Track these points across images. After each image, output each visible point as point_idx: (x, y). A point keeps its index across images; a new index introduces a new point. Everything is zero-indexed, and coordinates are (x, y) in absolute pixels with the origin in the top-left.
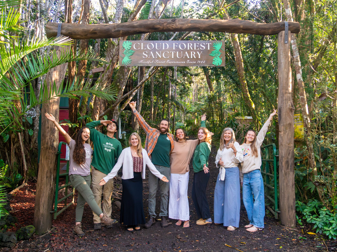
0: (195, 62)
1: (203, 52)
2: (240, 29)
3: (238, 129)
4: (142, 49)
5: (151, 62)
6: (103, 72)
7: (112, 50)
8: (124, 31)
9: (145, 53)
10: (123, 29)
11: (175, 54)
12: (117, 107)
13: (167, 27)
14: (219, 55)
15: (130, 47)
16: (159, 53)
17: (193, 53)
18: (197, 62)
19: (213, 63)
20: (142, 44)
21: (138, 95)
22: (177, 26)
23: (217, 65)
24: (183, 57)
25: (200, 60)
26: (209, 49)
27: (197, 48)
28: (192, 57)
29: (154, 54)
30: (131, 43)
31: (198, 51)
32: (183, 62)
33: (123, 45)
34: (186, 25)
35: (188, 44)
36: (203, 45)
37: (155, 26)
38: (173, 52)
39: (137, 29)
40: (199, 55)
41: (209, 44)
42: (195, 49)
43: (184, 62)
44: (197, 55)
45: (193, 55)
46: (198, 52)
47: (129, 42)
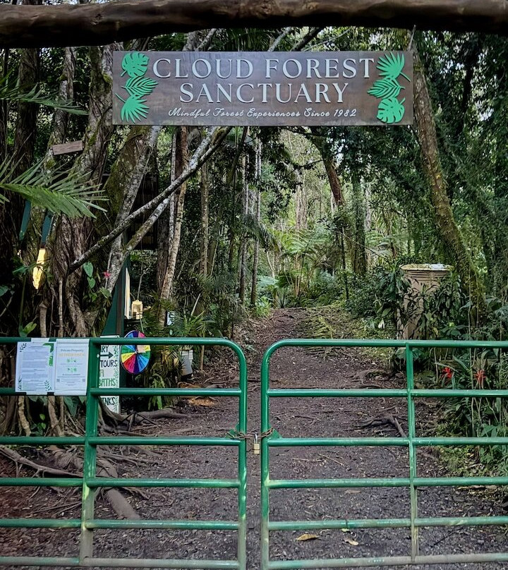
0: (327, 114)
1: (351, 85)
2: (457, 16)
3: (410, 295)
4: (178, 76)
5: (202, 115)
6: (80, 153)
7: (102, 98)
8: (126, 22)
9: (187, 87)
10: (122, 18)
11: (271, 91)
12: (118, 242)
13: (250, 11)
14: (397, 93)
15: (144, 69)
16: (227, 89)
17: (322, 88)
18: (332, 113)
19: (379, 116)
20: (178, 61)
21: (172, 213)
22: (276, 9)
23: (390, 121)
24: (293, 99)
25: (343, 106)
26: (367, 75)
27: (333, 72)
28: (318, 100)
29: (213, 89)
30: (146, 58)
31: (337, 80)
32: (293, 114)
33: (124, 63)
34: (304, 7)
35: (309, 61)
36: (350, 62)
37: (214, 9)
38: (265, 85)
39: (163, 17)
40: (340, 94)
41: (367, 61)
42: (328, 76)
43: (298, 114)
44: (333, 94)
45: (323, 93)
46: (336, 85)
47: (141, 55)
